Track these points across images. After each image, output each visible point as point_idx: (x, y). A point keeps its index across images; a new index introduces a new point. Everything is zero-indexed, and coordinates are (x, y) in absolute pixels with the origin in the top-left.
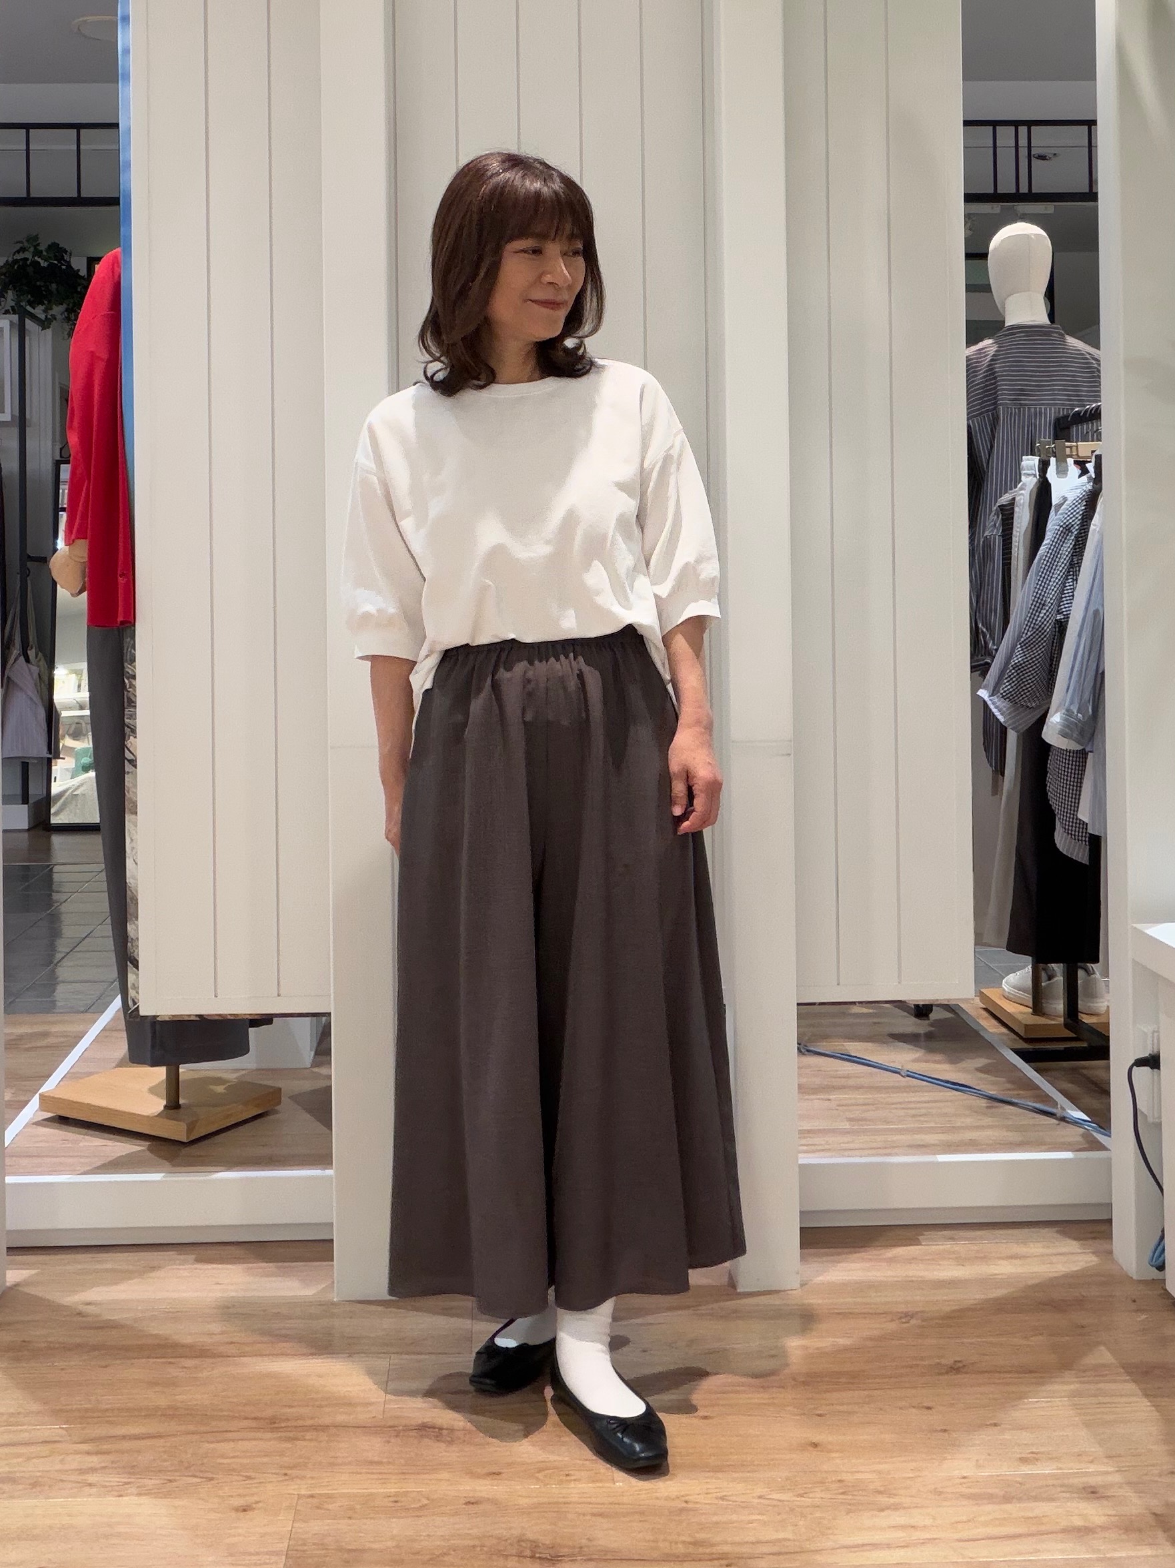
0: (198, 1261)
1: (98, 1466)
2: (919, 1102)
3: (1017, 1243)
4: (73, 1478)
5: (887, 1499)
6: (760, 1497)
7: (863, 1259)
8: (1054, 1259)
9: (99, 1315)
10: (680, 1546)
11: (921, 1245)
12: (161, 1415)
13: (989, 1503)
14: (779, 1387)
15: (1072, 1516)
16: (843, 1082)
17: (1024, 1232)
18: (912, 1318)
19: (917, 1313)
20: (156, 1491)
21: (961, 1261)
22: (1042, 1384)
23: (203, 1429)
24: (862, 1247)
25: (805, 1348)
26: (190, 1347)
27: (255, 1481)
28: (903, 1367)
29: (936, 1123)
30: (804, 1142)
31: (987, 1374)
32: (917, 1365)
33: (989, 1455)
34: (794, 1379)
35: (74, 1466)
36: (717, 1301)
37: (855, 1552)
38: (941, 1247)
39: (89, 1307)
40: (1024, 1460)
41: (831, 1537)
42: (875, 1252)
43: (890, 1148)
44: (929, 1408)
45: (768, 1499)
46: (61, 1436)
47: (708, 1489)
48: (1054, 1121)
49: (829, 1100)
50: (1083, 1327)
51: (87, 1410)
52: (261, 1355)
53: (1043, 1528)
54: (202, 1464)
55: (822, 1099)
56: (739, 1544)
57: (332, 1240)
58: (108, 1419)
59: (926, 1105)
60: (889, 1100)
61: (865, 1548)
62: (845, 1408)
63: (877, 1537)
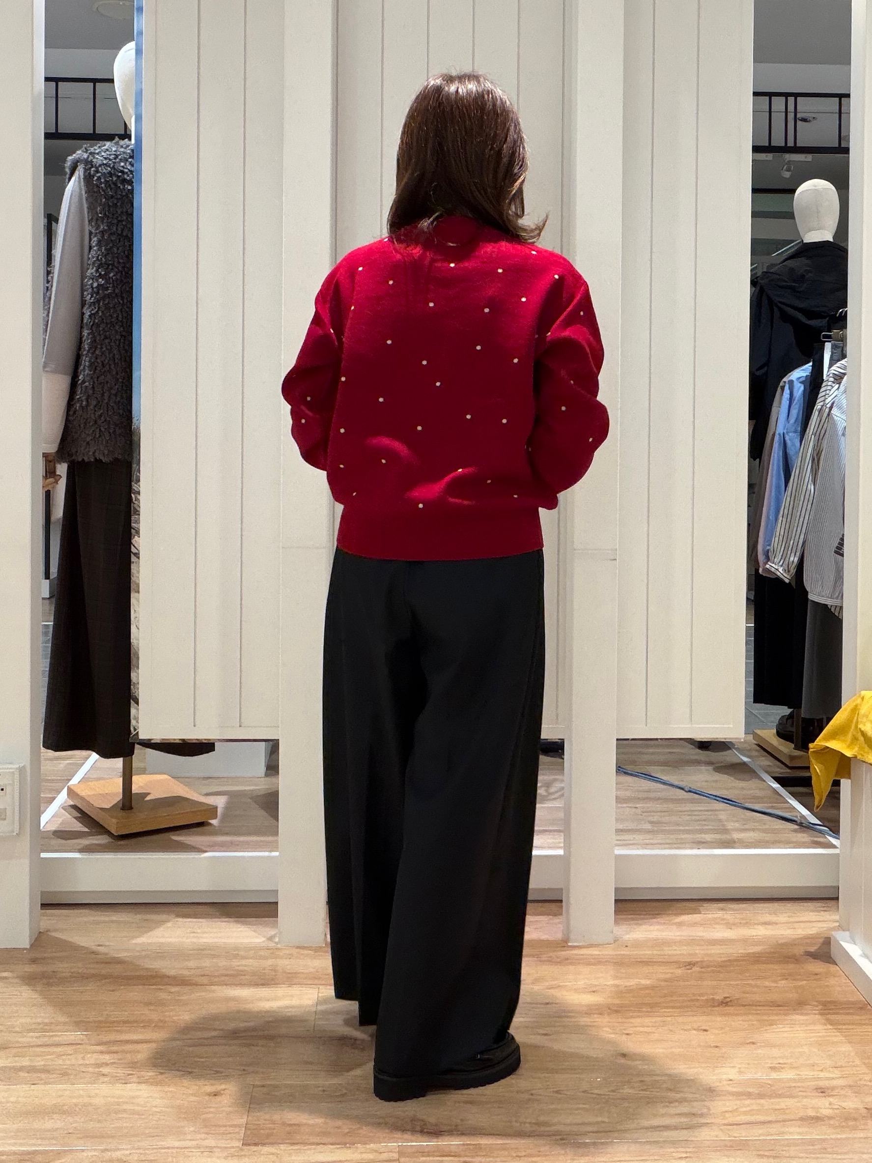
0: (178, 916)
1: (109, 1062)
2: (701, 811)
3: (770, 914)
4: (91, 1070)
5: (675, 1095)
6: (584, 1092)
7: (659, 923)
8: (796, 925)
9: (106, 954)
10: (527, 1125)
11: (700, 913)
12: (155, 1026)
13: (749, 1098)
14: (600, 1014)
15: (807, 1108)
16: (645, 795)
17: (776, 905)
18: (694, 964)
19: (697, 962)
20: (151, 1080)
21: (729, 925)
22: (785, 1015)
23: (185, 1037)
24: (658, 914)
25: (617, 986)
26: (174, 978)
27: (223, 1074)
28: (689, 1001)
29: (713, 826)
30: (618, 838)
31: (747, 1007)
32: (698, 1000)
33: (748, 1064)
34: (609, 1009)
35: (92, 1061)
36: (554, 951)
37: (651, 1131)
38: (716, 916)
39: (99, 948)
40: (773, 1069)
41: (635, 1121)
42: (667, 918)
43: (680, 844)
44: (706, 1030)
45: (592, 1093)
46: (83, 1040)
47: (548, 1085)
48: (796, 827)
49: (636, 808)
50: (816, 974)
51: (100, 1022)
52: (226, 985)
53: (787, 1117)
54: (185, 1062)
55: (630, 807)
56: (570, 1124)
57: (277, 902)
58: (116, 1028)
59: (706, 813)
60: (680, 809)
61: (660, 1129)
62: (646, 1029)
63: (667, 1121)
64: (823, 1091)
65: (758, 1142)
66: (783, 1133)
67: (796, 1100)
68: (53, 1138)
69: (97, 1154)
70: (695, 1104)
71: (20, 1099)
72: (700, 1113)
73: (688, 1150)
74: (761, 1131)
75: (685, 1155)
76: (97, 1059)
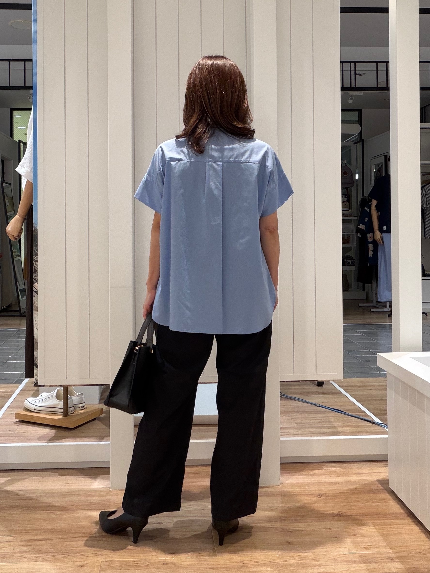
1: (27, 551)
2: (322, 417)
3: (359, 469)
4: (18, 555)
6: (271, 562)
8: (373, 474)
9: (24, 495)
11: (323, 469)
13: (354, 564)
14: (276, 521)
15: (385, 568)
19: (323, 494)
21: (338, 475)
22: (370, 520)
23: (65, 537)
25: (284, 507)
26: (58, 507)
27: (85, 556)
29: (327, 425)
33: (353, 546)
34: (280, 519)
38: (331, 470)
39: (20, 492)
40: (365, 548)
43: (311, 434)
44: (330, 529)
46: (13, 540)
47: (252, 559)
48: (371, 424)
49: (289, 416)
51: (21, 530)
52: (85, 510)
54: (65, 550)
55: (286, 416)
57: (110, 467)
58: (29, 533)
60: (311, 416)
64: (392, 559)
67: (378, 564)
76: (20, 549)
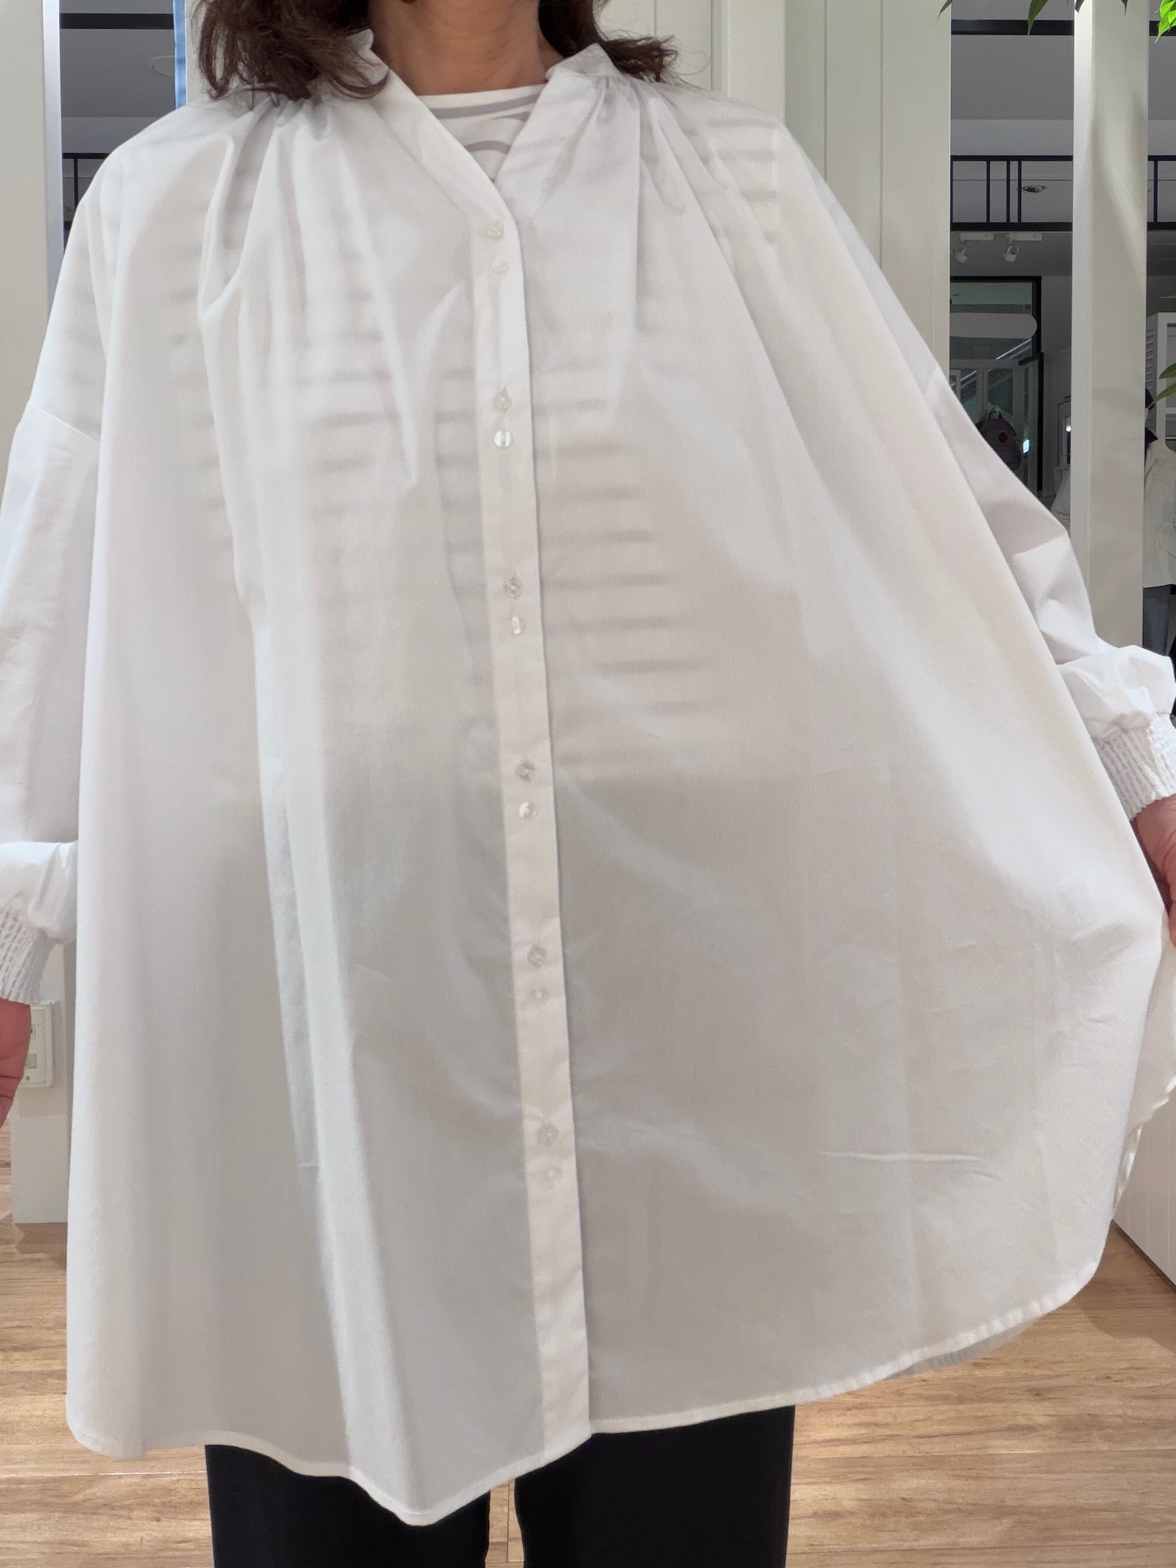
64: (1038, 1394)
65: (953, 1459)
66: (985, 1447)
67: (1004, 1405)
68: (83, 1462)
69: (136, 1480)
70: (879, 1410)
71: (46, 1412)
72: (884, 1422)
73: (867, 1469)
74: (958, 1446)
75: (862, 1476)
